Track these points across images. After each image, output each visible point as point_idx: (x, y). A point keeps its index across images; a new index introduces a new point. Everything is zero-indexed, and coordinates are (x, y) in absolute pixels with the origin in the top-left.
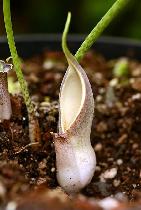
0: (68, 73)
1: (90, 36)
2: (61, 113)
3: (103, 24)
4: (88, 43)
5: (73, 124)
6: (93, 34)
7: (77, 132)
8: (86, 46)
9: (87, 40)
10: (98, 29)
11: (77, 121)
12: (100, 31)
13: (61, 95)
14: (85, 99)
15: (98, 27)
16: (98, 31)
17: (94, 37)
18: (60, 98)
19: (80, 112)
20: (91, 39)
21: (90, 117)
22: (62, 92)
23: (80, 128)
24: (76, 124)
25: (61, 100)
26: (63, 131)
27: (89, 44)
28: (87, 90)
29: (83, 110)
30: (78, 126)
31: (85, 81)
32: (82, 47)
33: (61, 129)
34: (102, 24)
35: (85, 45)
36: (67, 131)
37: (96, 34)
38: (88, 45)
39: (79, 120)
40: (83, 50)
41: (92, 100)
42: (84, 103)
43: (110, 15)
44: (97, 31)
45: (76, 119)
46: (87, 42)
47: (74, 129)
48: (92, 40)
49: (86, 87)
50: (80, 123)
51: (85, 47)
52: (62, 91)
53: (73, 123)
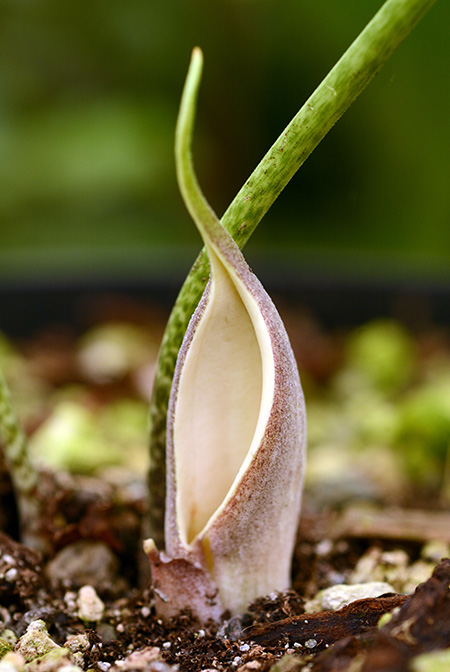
0: (206, 302)
1: (262, 171)
2: (178, 470)
3: (312, 123)
4: (254, 198)
5: (225, 513)
6: (272, 161)
7: (241, 548)
8: (246, 210)
9: (250, 189)
10: (291, 141)
11: (238, 497)
12: (298, 151)
13: (179, 395)
14: (274, 405)
15: (290, 134)
16: (292, 151)
17: (276, 173)
18: (174, 406)
19: (253, 462)
20: (265, 184)
21: (292, 485)
22: (181, 382)
23: (252, 530)
24: (236, 513)
25: (176, 416)
26: (184, 543)
27: (257, 201)
28: (279, 370)
29: (263, 451)
30: (244, 518)
31: (274, 336)
32: (231, 217)
33: (176, 534)
34: (306, 121)
35: (241, 209)
36: (201, 544)
37: (285, 161)
38: (251, 209)
39: (247, 493)
40: (234, 227)
41: (299, 418)
42: (270, 422)
43: (336, 87)
44: (285, 150)
45: (238, 491)
46: (250, 195)
47: (226, 532)
48: (270, 185)
49: (276, 360)
50: (251, 505)
51: (242, 215)
52: (182, 377)
53: (222, 507)
